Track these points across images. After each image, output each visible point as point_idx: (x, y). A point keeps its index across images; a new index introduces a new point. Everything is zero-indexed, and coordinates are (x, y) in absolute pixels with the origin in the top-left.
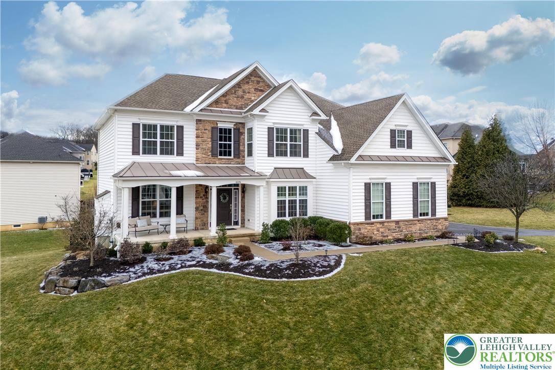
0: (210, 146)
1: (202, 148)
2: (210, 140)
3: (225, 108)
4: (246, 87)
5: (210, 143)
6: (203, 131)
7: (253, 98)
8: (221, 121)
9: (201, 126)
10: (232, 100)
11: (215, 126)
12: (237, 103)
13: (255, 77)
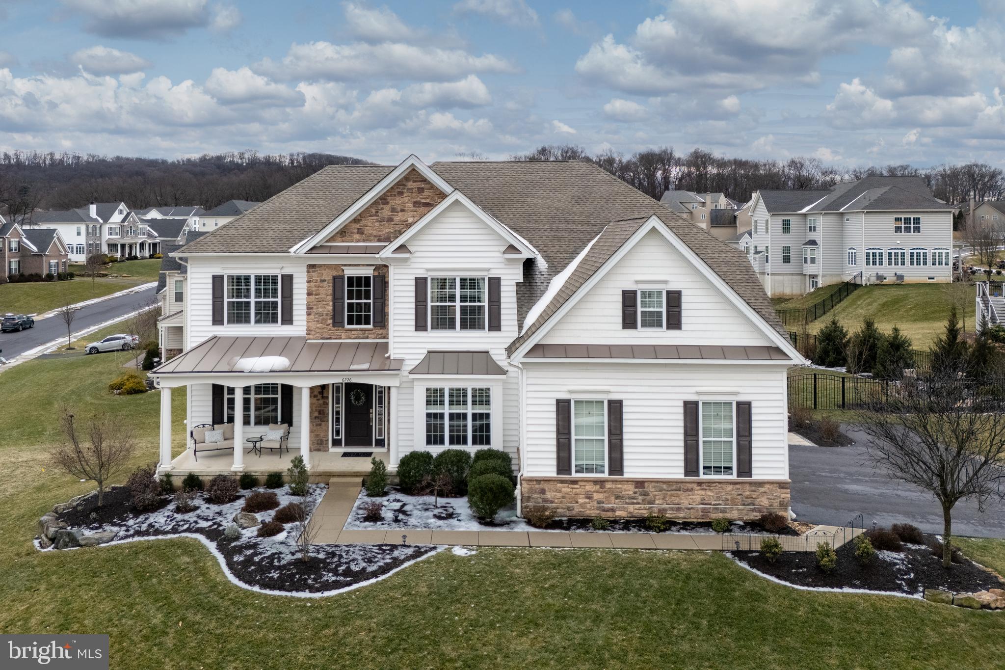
0: (330, 308)
1: (317, 313)
2: (330, 298)
3: (358, 241)
4: (397, 201)
5: (331, 303)
6: (319, 283)
7: (410, 220)
8: (350, 265)
9: (315, 276)
10: (371, 225)
11: (340, 273)
12: (379, 231)
13: (415, 181)
